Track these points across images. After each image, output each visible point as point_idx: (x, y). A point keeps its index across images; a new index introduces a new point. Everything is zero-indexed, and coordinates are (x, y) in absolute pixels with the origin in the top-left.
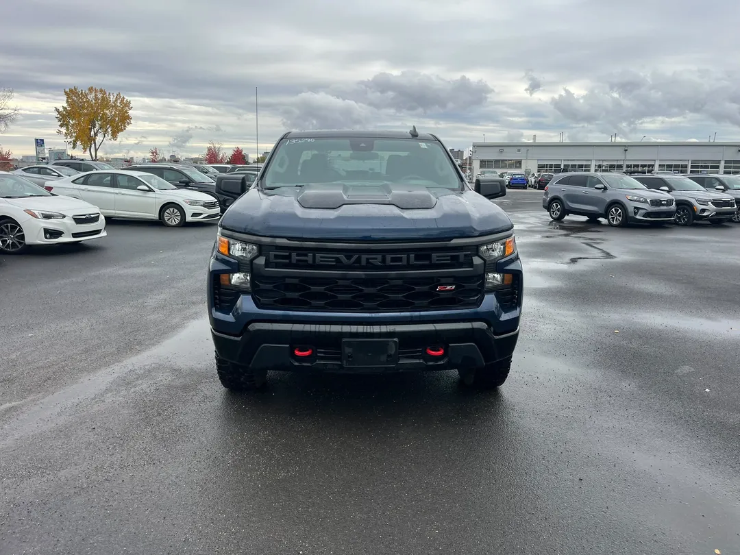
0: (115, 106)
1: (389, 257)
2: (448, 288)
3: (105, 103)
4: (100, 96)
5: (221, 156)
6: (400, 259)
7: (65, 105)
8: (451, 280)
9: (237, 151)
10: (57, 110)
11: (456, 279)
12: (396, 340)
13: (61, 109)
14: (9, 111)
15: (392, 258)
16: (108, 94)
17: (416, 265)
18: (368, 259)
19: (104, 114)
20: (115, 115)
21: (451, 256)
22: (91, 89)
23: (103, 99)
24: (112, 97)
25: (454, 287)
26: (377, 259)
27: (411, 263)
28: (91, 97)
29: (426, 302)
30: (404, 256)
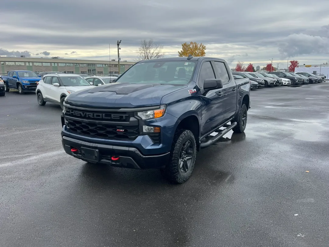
0: (200, 49)
1: (95, 114)
2: (121, 130)
3: (196, 48)
4: (194, 45)
5: (243, 67)
6: (99, 116)
7: (182, 50)
8: (121, 127)
9: (250, 65)
10: (179, 52)
11: (124, 127)
12: (97, 150)
13: (180, 52)
14: (162, 54)
15: (96, 115)
16: (197, 44)
17: (105, 119)
18: (88, 115)
19: (196, 52)
20: (199, 53)
21: (120, 116)
22: (191, 43)
23: (196, 46)
24: (199, 45)
25: (123, 130)
26: (91, 115)
27: (103, 118)
28: (191, 46)
29: (113, 136)
30: (101, 114)
